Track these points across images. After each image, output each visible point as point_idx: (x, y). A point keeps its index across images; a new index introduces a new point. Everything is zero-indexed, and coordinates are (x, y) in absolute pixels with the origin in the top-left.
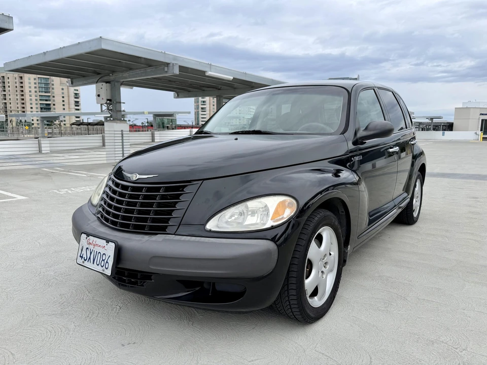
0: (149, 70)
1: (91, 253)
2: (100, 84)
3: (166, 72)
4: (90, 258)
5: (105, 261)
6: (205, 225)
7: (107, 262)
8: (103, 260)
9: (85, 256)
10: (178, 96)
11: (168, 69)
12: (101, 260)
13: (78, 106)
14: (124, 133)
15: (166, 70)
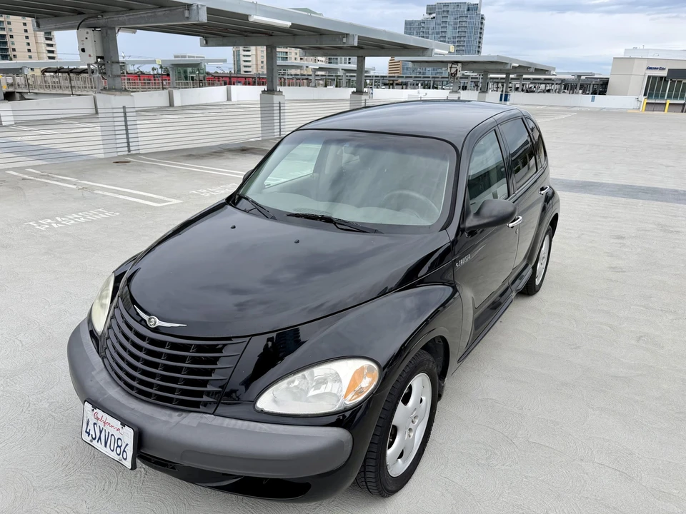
0: (160, 12)
1: (101, 432)
2: (83, 31)
3: (188, 18)
4: (100, 438)
5: (122, 448)
6: (255, 402)
7: (124, 451)
8: (118, 446)
9: (92, 432)
10: (207, 44)
11: (189, 13)
12: (116, 445)
13: (51, 39)
14: (127, 110)
15: (187, 15)
